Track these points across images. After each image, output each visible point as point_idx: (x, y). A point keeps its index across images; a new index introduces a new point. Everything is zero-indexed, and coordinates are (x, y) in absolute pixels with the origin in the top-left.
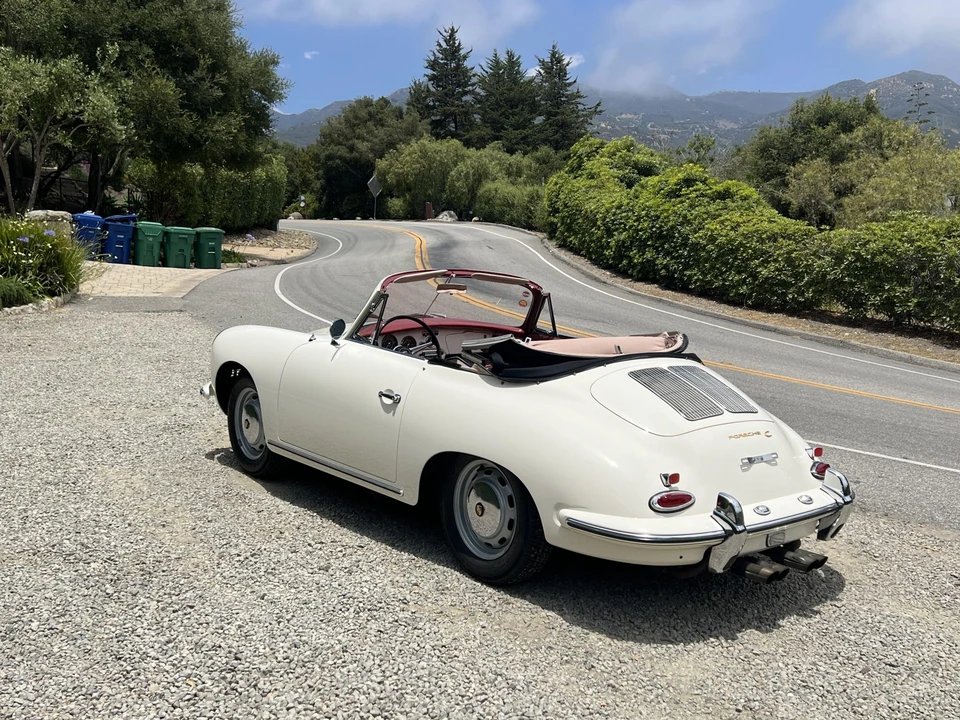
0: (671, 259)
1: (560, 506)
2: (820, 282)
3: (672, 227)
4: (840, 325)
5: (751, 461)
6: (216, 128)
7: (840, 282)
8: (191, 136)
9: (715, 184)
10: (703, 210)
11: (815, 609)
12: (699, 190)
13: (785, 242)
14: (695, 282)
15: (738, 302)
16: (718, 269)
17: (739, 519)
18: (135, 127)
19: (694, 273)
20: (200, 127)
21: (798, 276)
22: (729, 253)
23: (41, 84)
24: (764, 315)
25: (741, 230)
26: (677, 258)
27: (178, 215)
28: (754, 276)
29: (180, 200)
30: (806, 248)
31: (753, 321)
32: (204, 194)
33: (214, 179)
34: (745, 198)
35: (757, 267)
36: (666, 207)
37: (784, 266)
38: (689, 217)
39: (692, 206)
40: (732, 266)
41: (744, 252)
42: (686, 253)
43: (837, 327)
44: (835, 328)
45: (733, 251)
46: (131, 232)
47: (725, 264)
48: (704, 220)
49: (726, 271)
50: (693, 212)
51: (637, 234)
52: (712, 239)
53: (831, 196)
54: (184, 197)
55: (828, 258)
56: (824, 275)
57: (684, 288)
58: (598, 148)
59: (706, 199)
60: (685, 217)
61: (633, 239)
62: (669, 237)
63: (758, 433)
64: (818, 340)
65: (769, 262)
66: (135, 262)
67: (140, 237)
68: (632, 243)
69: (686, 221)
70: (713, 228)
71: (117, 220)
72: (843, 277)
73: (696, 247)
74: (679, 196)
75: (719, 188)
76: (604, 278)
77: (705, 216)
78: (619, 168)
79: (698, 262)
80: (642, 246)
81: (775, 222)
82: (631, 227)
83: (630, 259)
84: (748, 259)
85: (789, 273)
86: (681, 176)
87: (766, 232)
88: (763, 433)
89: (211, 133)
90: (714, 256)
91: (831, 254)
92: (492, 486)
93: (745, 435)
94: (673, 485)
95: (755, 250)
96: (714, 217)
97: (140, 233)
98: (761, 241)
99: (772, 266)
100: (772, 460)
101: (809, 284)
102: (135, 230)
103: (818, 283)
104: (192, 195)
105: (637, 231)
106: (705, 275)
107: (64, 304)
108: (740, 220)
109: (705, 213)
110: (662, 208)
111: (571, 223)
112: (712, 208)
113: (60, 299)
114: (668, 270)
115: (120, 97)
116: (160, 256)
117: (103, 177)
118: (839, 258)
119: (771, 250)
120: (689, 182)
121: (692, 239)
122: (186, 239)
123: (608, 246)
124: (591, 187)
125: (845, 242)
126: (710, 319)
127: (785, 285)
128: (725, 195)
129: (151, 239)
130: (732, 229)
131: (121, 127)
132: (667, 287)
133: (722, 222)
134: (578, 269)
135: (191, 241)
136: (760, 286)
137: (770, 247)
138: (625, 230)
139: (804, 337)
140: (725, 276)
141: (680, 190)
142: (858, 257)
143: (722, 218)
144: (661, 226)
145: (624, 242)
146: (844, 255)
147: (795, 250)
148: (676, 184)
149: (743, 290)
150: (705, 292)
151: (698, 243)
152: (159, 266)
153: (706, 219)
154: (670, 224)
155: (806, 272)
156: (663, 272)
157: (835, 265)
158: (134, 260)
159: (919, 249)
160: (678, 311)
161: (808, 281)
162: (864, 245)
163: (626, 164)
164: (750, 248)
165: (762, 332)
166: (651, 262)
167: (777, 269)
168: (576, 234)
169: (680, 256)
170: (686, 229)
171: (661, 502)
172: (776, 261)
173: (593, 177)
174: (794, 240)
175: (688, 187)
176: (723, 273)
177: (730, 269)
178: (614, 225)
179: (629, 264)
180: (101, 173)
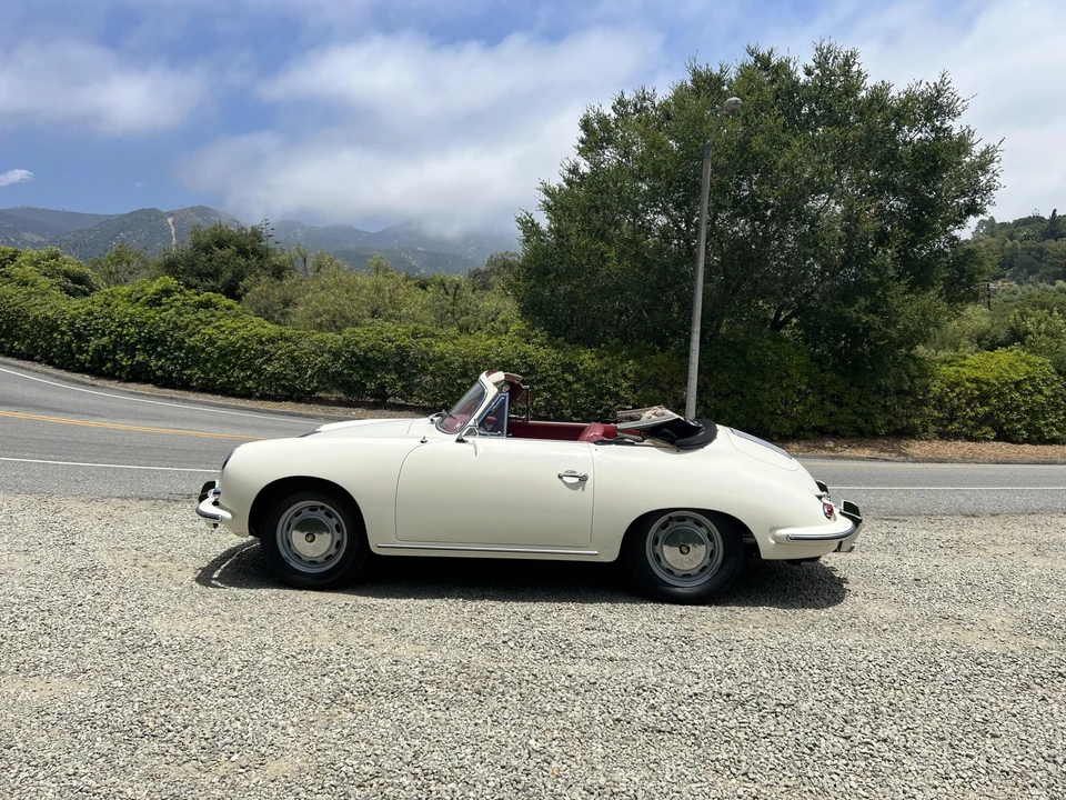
0: (167, 361)
1: (774, 529)
2: (323, 374)
3: (163, 333)
7: (340, 374)
9: (195, 295)
10: (192, 317)
12: (180, 300)
13: (284, 344)
14: (197, 380)
15: (247, 395)
16: (221, 368)
19: (195, 373)
21: (303, 371)
22: (230, 355)
24: (276, 404)
25: (239, 334)
26: (173, 360)
28: (259, 371)
30: (305, 348)
34: (229, 308)
35: (261, 364)
36: (152, 313)
37: (287, 363)
38: (180, 323)
39: (180, 314)
40: (235, 365)
41: (246, 352)
42: (182, 355)
44: (341, 409)
45: (235, 352)
47: (229, 363)
48: (197, 326)
49: (230, 369)
50: (182, 319)
51: (122, 339)
52: (211, 342)
55: (327, 356)
56: (326, 370)
57: (185, 385)
58: (10, 255)
59: (191, 308)
60: (175, 323)
61: (116, 344)
62: (162, 341)
65: (271, 361)
68: (115, 347)
69: (177, 327)
70: (209, 332)
72: (342, 370)
73: (192, 349)
74: (160, 305)
75: (200, 298)
77: (197, 323)
79: (196, 363)
80: (130, 350)
81: (266, 327)
82: (112, 332)
83: (116, 362)
84: (251, 359)
85: (293, 369)
86: (157, 287)
87: (263, 336)
90: (215, 356)
91: (329, 352)
95: (257, 351)
96: (207, 323)
98: (261, 343)
99: (276, 363)
101: (313, 377)
103: (320, 375)
105: (121, 336)
108: (235, 326)
109: (195, 320)
110: (146, 315)
112: (200, 316)
114: (164, 371)
118: (336, 355)
119: (272, 350)
120: (166, 292)
121: (190, 341)
123: (81, 351)
125: (340, 343)
127: (293, 378)
128: (207, 305)
130: (231, 333)
132: (164, 386)
133: (217, 328)
136: (266, 380)
137: (271, 348)
138: (104, 335)
140: (229, 374)
141: (160, 299)
142: (354, 354)
143: (215, 324)
144: (150, 332)
145: (104, 347)
146: (340, 353)
147: (296, 350)
148: (154, 294)
149: (250, 384)
150: (207, 388)
151: (196, 346)
153: (199, 325)
154: (160, 329)
155: (309, 367)
156: (159, 373)
157: (333, 361)
159: (398, 347)
161: (311, 374)
162: (356, 344)
163: (57, 273)
164: (252, 349)
166: (145, 365)
167: (283, 366)
169: (176, 358)
170: (179, 334)
172: (279, 359)
173: (26, 284)
174: (293, 342)
175: (168, 297)
176: (225, 371)
177: (233, 367)
178: (85, 330)
179: (114, 366)
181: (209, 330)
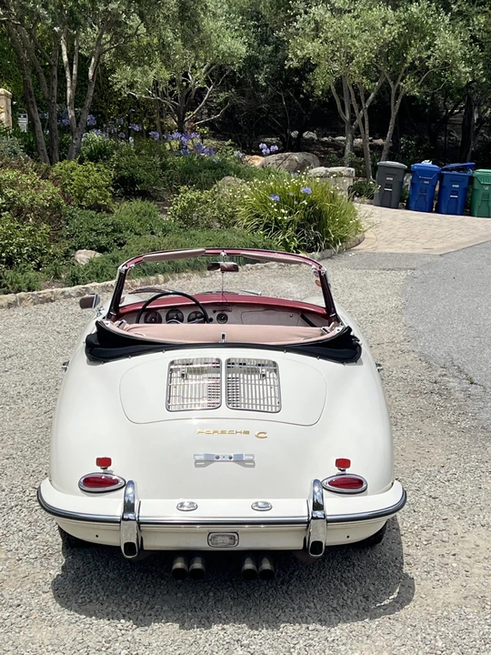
17: (128, 508)
18: (484, 68)
23: (390, 33)
46: (467, 180)
63: (248, 433)
66: (471, 214)
67: (476, 186)
71: (452, 169)
88: (254, 433)
93: (223, 432)
94: (109, 468)
97: (476, 182)
100: (245, 462)
102: (471, 179)
115: (472, 37)
129: (487, 188)
131: (467, 69)
158: (469, 211)
171: (89, 482)
180: (476, 117)
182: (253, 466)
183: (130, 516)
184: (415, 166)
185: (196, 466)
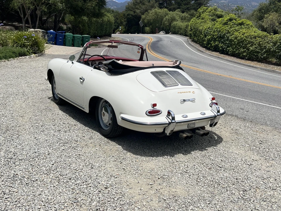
0: (223, 44)
1: (121, 113)
2: (268, 51)
3: (224, 34)
4: (274, 65)
5: (184, 101)
6: (88, 5)
7: (275, 51)
8: (81, 7)
9: (239, 20)
10: (234, 29)
11: (206, 149)
12: (234, 22)
13: (259, 39)
14: (230, 52)
15: (243, 58)
16: (237, 47)
17: (173, 118)
18: (65, 5)
19: (230, 49)
20: (84, 5)
21: (262, 50)
22: (241, 43)
24: (250, 62)
25: (245, 35)
26: (225, 44)
27: (81, 32)
28: (248, 49)
29: (81, 27)
30: (265, 40)
31: (247, 64)
32: (89, 26)
33: (91, 21)
34: (248, 25)
35: (249, 47)
36: (223, 28)
37: (257, 46)
38: (230, 31)
39: (231, 28)
41: (246, 42)
42: (228, 42)
43: (273, 66)
44: (272, 66)
45: (242, 42)
47: (239, 46)
48: (234, 32)
49: (240, 48)
50: (231, 29)
51: (214, 36)
52: (236, 38)
53: (277, 24)
54: (83, 27)
55: (271, 44)
56: (270, 49)
57: (227, 53)
58: (206, 10)
59: (236, 25)
60: (228, 31)
62: (223, 37)
63: (190, 92)
64: (266, 70)
65: (253, 45)
66: (65, 45)
67: (66, 38)
68: (212, 39)
69: (229, 32)
70: (236, 34)
71: (60, 33)
72: (276, 50)
73: (231, 41)
74: (227, 24)
75: (240, 22)
76: (202, 50)
77: (234, 31)
78: (212, 16)
79: (231, 45)
80: (215, 40)
81: (256, 32)
82: (212, 34)
83: (211, 44)
84: (247, 44)
85: (259, 49)
86: (228, 18)
87: (253, 35)
88: (192, 92)
89: (87, 6)
90: (236, 43)
91: (273, 42)
92: (107, 107)
93: (184, 92)
94: (155, 107)
95: (249, 41)
96: (237, 31)
97: (66, 37)
98: (251, 38)
99: (254, 46)
100: (193, 101)
101: (265, 52)
102: (65, 36)
103: (268, 52)
104: (85, 26)
105: (213, 36)
106: (233, 49)
107: (39, 56)
108: (245, 32)
109: (235, 30)
110: (221, 28)
111: (195, 33)
112: (237, 28)
113: (37, 55)
116: (72, 43)
117: (58, 20)
118: (275, 44)
119: (254, 41)
120: (231, 20)
121: (230, 38)
122: (79, 38)
123: (205, 41)
124: (202, 22)
125: (278, 38)
126: (233, 63)
127: (258, 52)
128: (241, 24)
129: (69, 38)
130: (243, 34)
131: (61, 5)
132: (222, 53)
133: (239, 33)
134: (195, 48)
135: (81, 39)
136: (250, 53)
137: (254, 40)
138: (210, 35)
139: (261, 69)
140: (239, 50)
143: (240, 31)
144: (221, 34)
145: (209, 39)
146: (276, 43)
147: (262, 41)
148: (227, 21)
149: (245, 54)
150: (233, 55)
151: (232, 39)
152: (72, 46)
153: (235, 31)
154: (224, 33)
155: (264, 48)
156: (221, 48)
157: (274, 46)
158: (64, 44)
160: (223, 60)
161: (265, 51)
163: (214, 15)
164: (247, 40)
165: (249, 67)
166: (217, 45)
167: (255, 47)
168: (196, 37)
169: (226, 43)
170: (228, 35)
171: (150, 112)
172: (255, 45)
173: (203, 19)
174: (261, 38)
175: (230, 21)
176: (239, 49)
177: (241, 47)
178: (207, 34)
179: (211, 46)
180: (58, 19)
181: (236, 33)
182: (195, 102)
183: (173, 121)
184: (49, 31)
185: (181, 104)
